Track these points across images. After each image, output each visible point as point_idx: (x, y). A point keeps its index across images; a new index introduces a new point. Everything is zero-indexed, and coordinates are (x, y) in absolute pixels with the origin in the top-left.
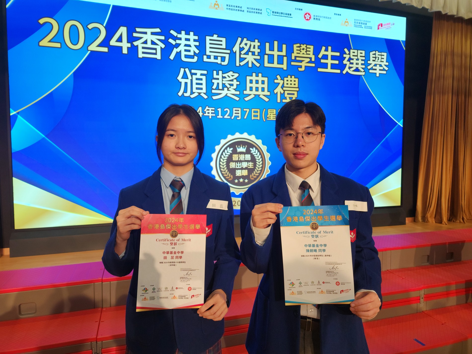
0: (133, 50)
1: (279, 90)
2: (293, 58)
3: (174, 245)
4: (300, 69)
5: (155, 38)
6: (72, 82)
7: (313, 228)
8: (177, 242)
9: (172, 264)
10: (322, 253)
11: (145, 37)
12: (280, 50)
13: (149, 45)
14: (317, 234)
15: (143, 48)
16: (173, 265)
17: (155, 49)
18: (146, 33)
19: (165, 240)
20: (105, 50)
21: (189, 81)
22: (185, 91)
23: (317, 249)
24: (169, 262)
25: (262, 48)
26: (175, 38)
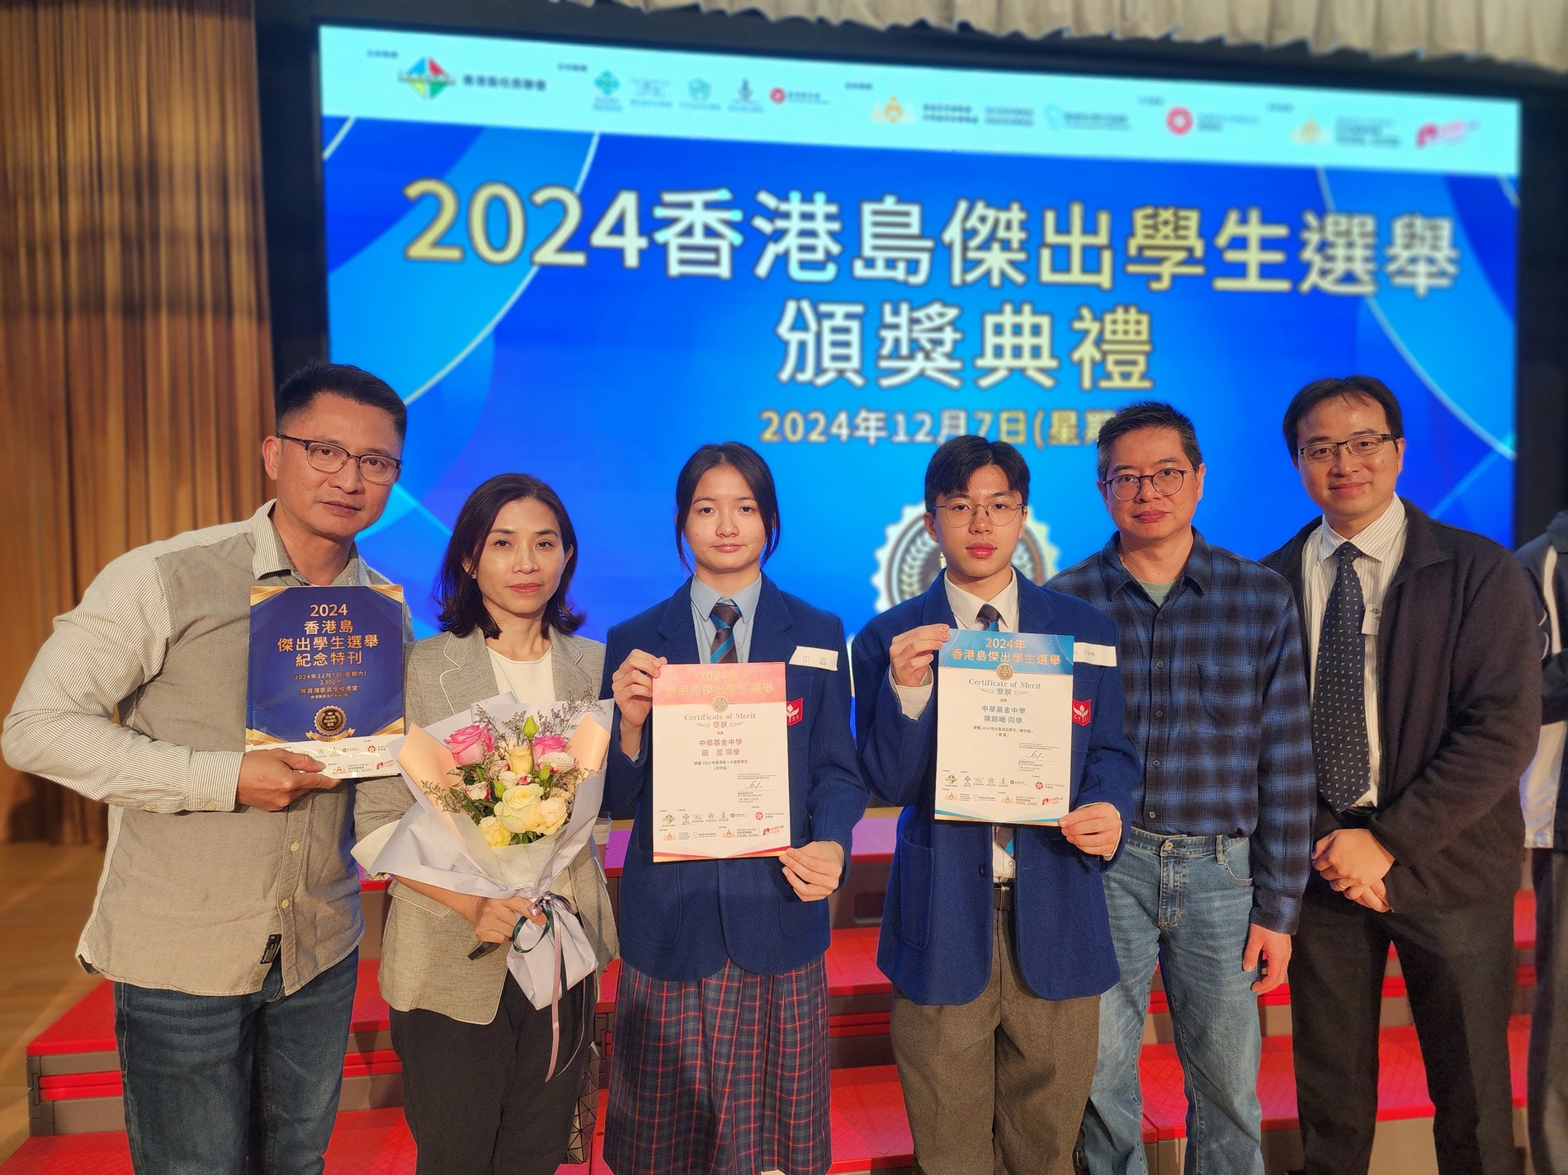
0: (655, 255)
1: (1086, 352)
2: (1133, 251)
3: (723, 727)
4: (1155, 286)
5: (713, 218)
6: (489, 353)
7: (1002, 676)
8: (726, 720)
9: (719, 765)
10: (1016, 726)
11: (687, 217)
12: (1090, 228)
13: (698, 239)
14: (1008, 687)
15: (683, 248)
16: (721, 768)
17: (716, 250)
18: (688, 206)
19: (703, 717)
20: (578, 259)
21: (810, 338)
22: (800, 366)
23: (1007, 716)
24: (713, 762)
25: (1032, 226)
26: (772, 215)
